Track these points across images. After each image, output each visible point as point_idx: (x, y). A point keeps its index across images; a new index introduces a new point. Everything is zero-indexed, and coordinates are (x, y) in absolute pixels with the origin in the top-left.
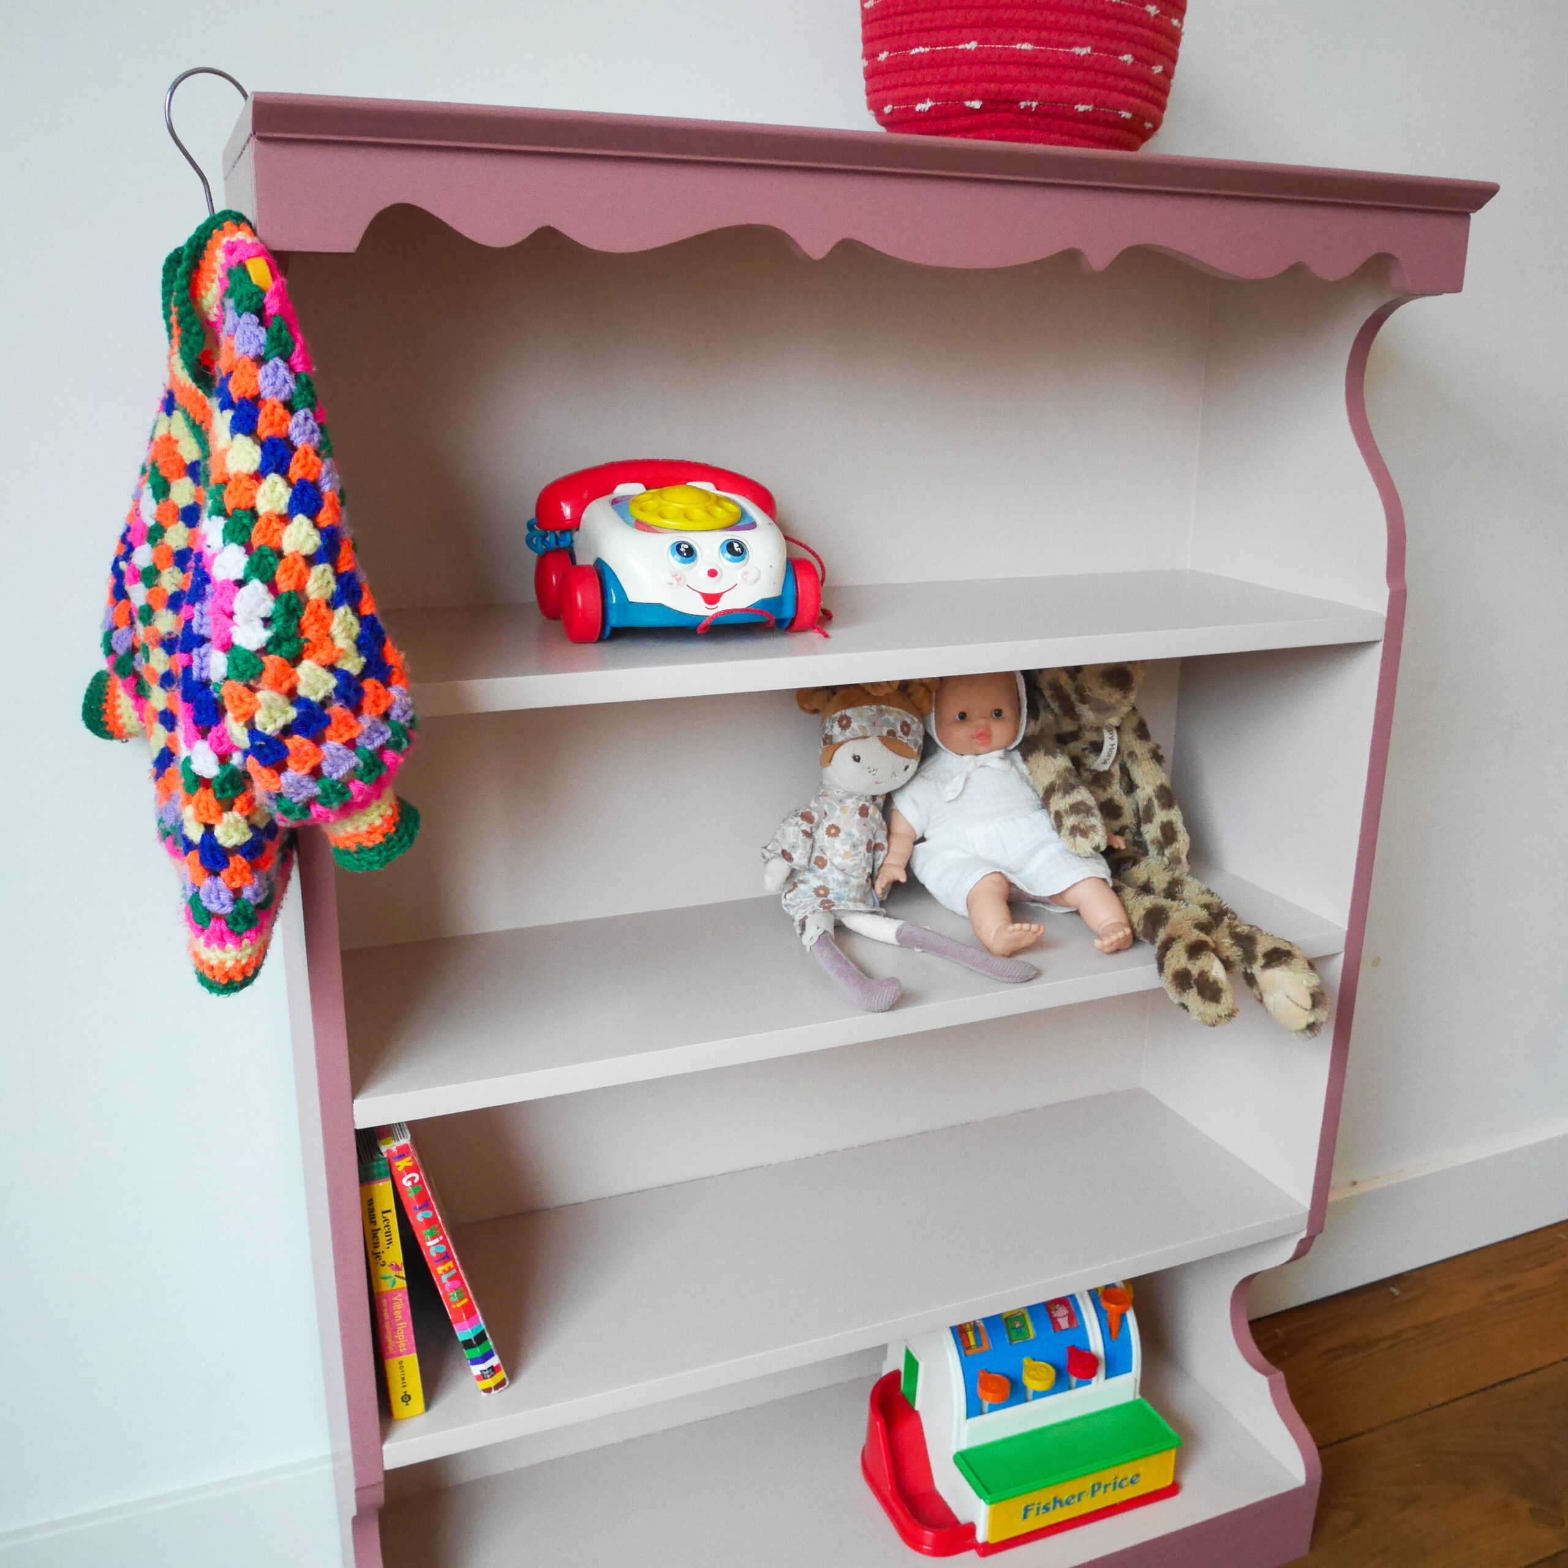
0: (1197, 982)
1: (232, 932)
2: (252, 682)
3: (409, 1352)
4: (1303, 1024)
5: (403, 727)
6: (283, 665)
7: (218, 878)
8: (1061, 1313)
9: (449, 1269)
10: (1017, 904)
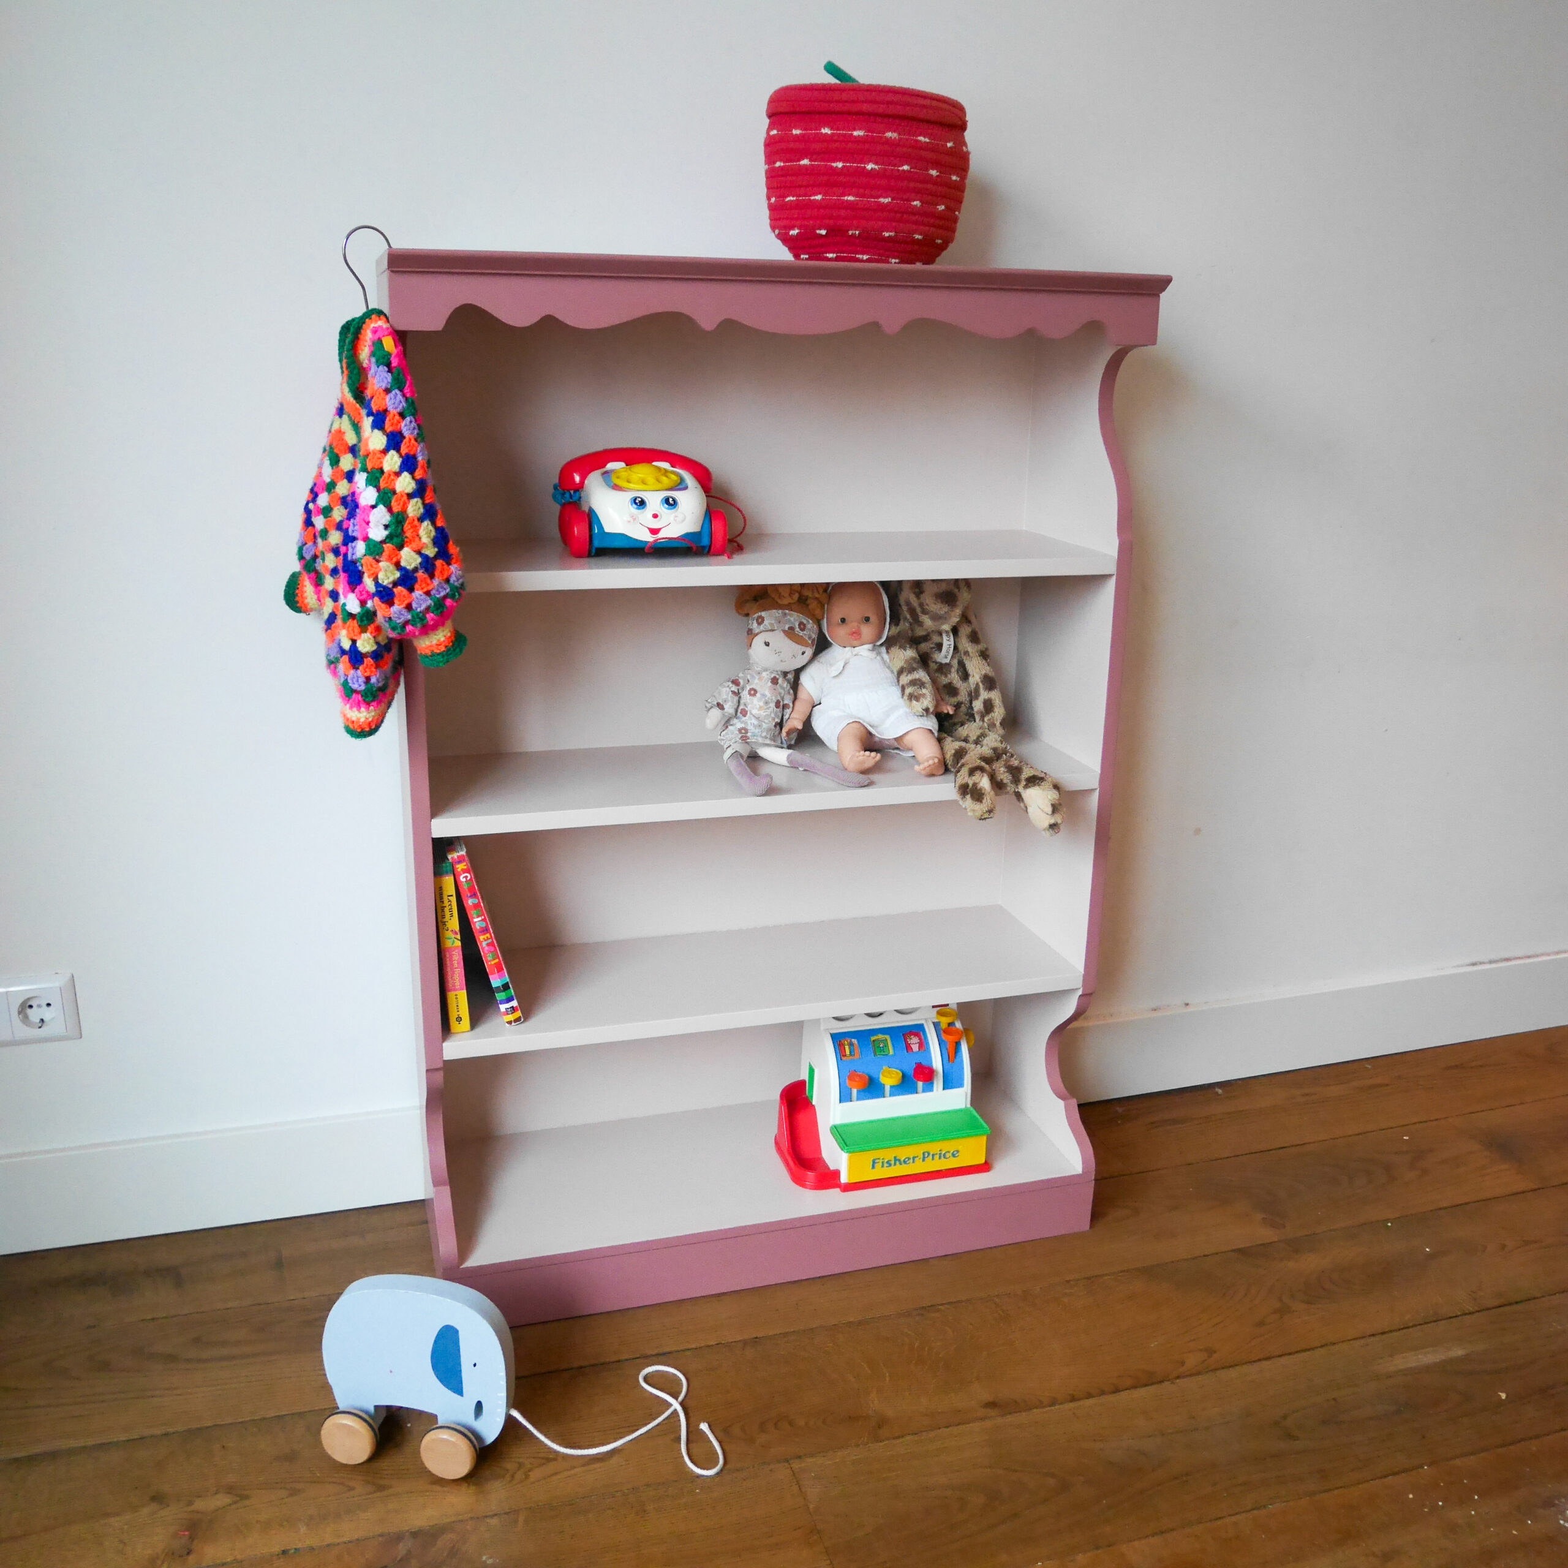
0: (972, 791)
1: (364, 702)
2: (377, 557)
3: (463, 989)
4: (1046, 824)
5: (457, 588)
6: (394, 550)
7: (358, 670)
8: (914, 1041)
9: (488, 939)
10: (870, 743)
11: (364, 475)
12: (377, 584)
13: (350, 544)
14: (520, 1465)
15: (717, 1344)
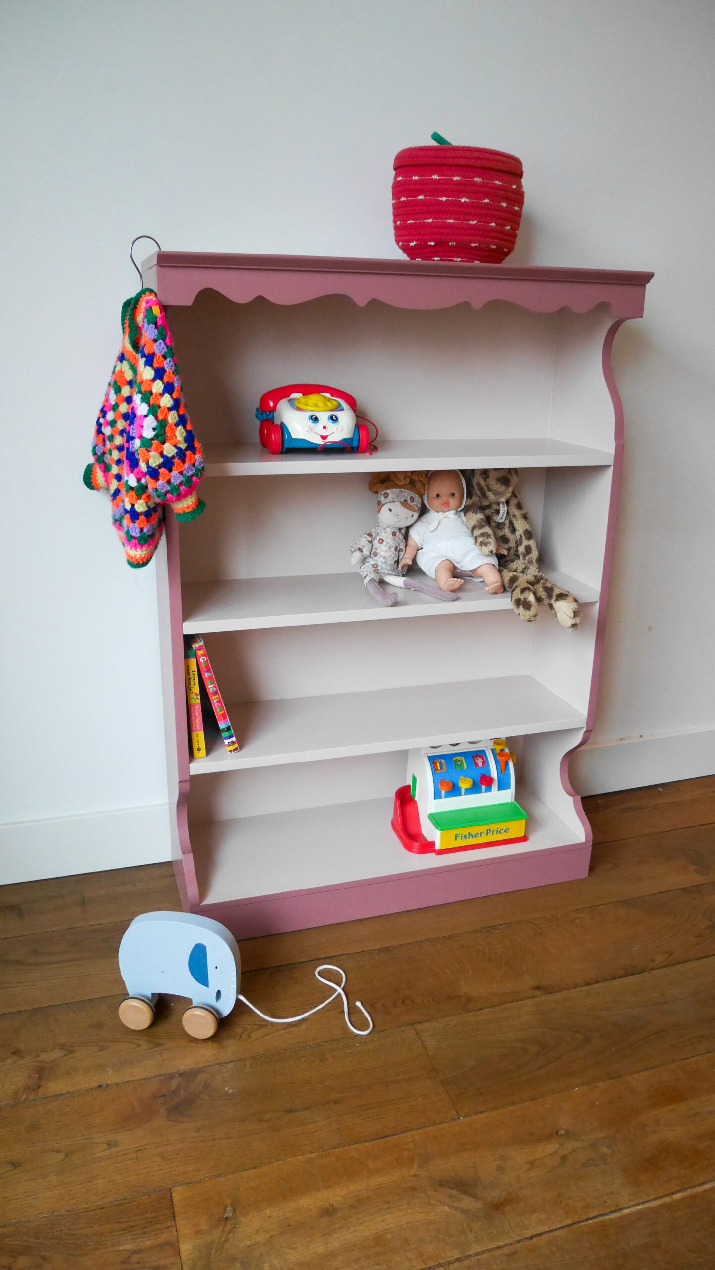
0: (523, 603)
1: (139, 544)
2: (148, 449)
3: (201, 730)
4: (569, 624)
5: (199, 469)
6: (159, 444)
7: (136, 524)
8: (479, 761)
9: (217, 698)
10: (455, 573)
11: (140, 396)
12: (148, 467)
13: (131, 442)
14: (245, 1030)
15: (363, 951)
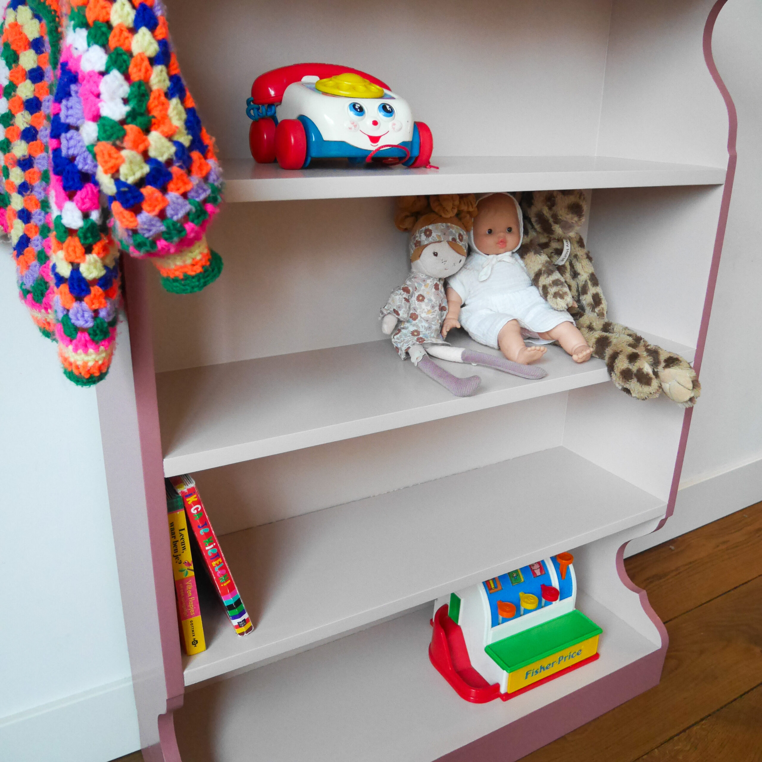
0: (636, 375)
1: (93, 340)
2: (118, 143)
3: (196, 615)
4: (688, 398)
5: (216, 189)
6: (139, 132)
7: (83, 302)
8: (537, 568)
9: (219, 563)
11: (84, 31)
12: (118, 182)
13: (63, 135)
